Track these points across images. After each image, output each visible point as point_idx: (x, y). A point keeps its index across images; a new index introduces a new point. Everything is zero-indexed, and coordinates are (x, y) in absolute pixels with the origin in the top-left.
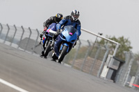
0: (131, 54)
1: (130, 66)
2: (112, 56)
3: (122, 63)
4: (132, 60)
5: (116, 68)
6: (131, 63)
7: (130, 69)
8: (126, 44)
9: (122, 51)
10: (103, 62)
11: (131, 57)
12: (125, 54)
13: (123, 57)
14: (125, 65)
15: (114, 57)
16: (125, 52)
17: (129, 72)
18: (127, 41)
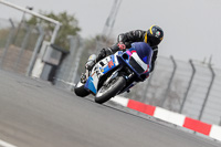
0: (79, 39)
1: (78, 59)
2: (49, 44)
3: (65, 54)
4: (81, 49)
5: (56, 62)
6: (79, 54)
7: (77, 64)
8: (70, 23)
9: (64, 36)
10: (34, 53)
11: (79, 44)
12: (69, 40)
13: (67, 44)
14: (69, 58)
15: (52, 46)
16: (69, 37)
17: (76, 69)
18: (72, 19)
